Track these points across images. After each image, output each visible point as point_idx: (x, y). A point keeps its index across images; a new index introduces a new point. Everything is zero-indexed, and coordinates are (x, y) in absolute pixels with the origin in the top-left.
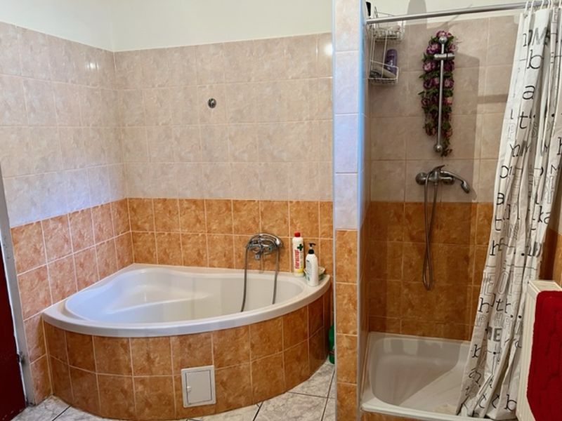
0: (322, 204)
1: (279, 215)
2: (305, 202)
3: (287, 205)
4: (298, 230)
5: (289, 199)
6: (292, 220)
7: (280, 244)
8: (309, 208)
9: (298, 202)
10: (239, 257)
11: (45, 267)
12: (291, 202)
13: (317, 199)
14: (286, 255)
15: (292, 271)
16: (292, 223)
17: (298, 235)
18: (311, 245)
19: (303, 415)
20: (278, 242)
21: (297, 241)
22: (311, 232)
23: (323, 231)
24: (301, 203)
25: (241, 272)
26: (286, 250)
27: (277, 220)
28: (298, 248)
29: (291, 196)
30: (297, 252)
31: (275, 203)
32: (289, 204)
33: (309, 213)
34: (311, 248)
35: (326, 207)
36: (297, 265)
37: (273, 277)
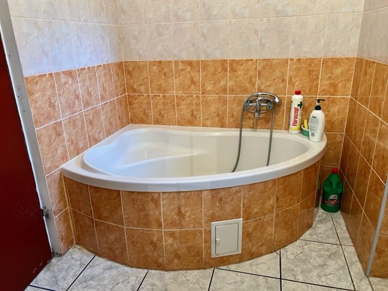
0: (325, 61)
1: (278, 73)
2: (307, 59)
3: (287, 63)
4: (296, 89)
5: (290, 57)
6: (290, 78)
7: (279, 102)
8: (310, 65)
9: (299, 60)
10: (232, 117)
11: (61, 122)
12: (292, 60)
13: (321, 56)
14: (280, 114)
15: (288, 129)
16: (290, 81)
17: (298, 93)
18: (319, 101)
19: (327, 263)
20: (277, 100)
21: (297, 99)
22: (310, 90)
23: (322, 89)
24: (302, 60)
25: (236, 131)
26: (282, 109)
27: (274, 79)
28: (298, 105)
29: (292, 54)
30: (296, 110)
31: (274, 61)
32: (289, 62)
33: (310, 71)
34: (318, 104)
35: (330, 64)
36: (295, 122)
37: (268, 135)
